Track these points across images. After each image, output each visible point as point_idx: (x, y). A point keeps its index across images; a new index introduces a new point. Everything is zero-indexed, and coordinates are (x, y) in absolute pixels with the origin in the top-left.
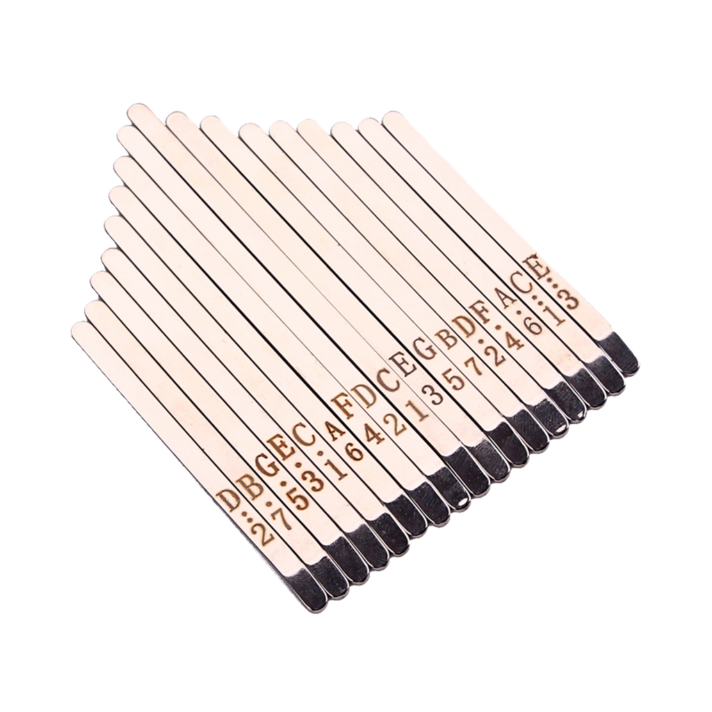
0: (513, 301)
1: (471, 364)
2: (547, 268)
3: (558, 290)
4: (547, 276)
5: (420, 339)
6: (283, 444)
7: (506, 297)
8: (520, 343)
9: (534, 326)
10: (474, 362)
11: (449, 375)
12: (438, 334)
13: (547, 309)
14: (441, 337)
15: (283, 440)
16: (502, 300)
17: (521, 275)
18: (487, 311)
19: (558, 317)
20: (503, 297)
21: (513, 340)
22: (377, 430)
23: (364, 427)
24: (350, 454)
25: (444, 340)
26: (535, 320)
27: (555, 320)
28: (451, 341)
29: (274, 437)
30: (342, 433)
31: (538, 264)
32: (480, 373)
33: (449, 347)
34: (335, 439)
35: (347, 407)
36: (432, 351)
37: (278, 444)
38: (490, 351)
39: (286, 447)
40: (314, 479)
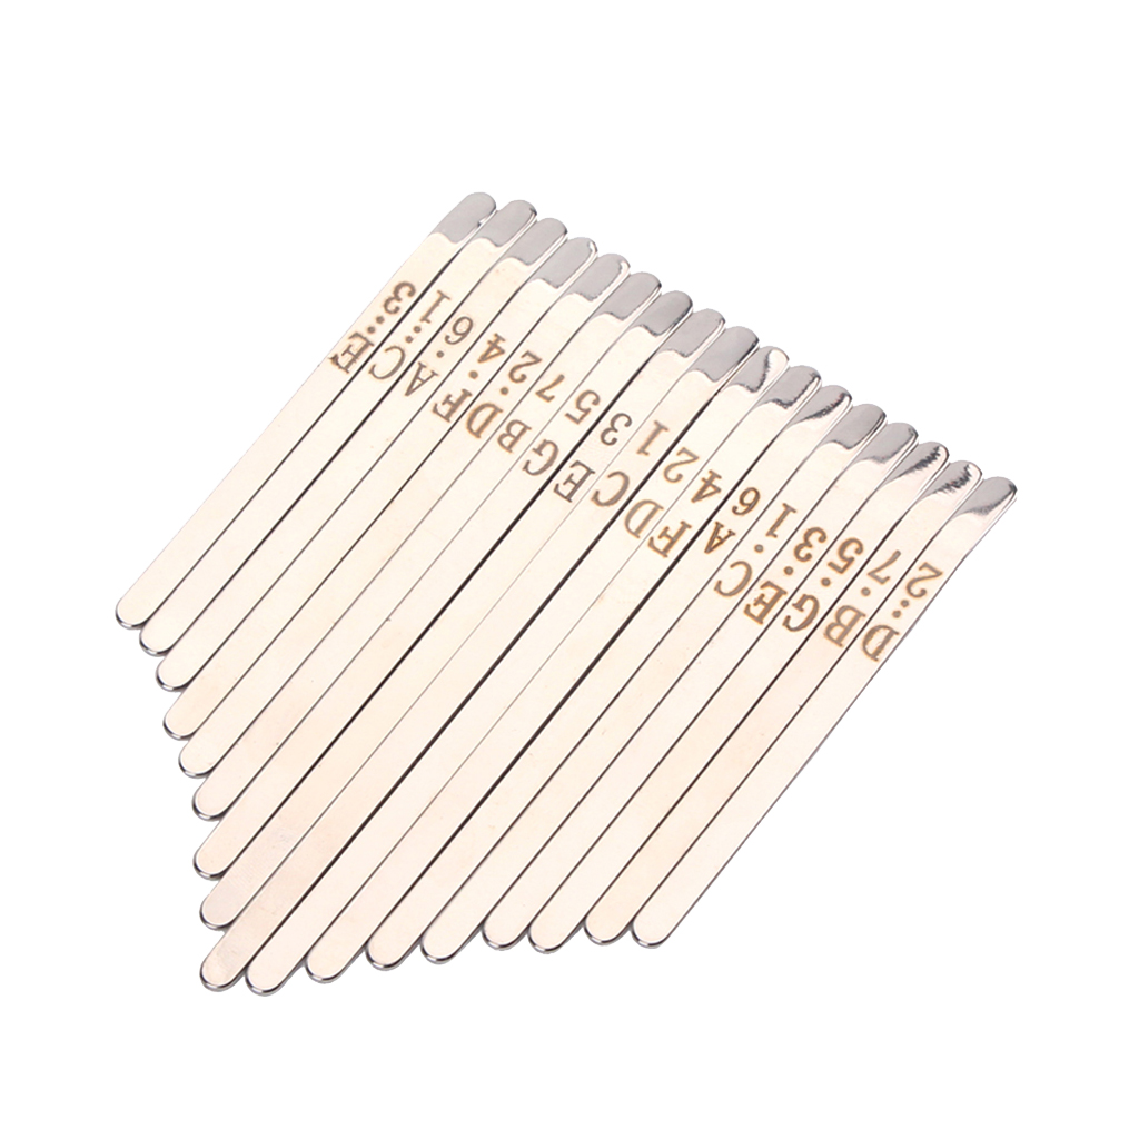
0: (422, 366)
1: (548, 393)
2: (351, 338)
3: (386, 315)
4: (365, 334)
5: (526, 468)
6: (760, 600)
7: (416, 377)
8: (493, 339)
9: (458, 330)
10: (544, 390)
11: (577, 414)
12: (509, 449)
13: (425, 319)
14: (512, 445)
15: (752, 602)
16: (424, 382)
17: (374, 366)
18: (449, 396)
19: (434, 301)
20: (418, 382)
21: (490, 350)
22: (698, 484)
23: (698, 503)
24: (751, 507)
25: (516, 439)
26: (448, 330)
27: (441, 303)
28: (516, 430)
29: (752, 616)
30: (719, 526)
31: (347, 351)
32: (561, 378)
33: (526, 428)
34: (731, 533)
35: (672, 533)
36: (542, 446)
37: (761, 607)
38: (517, 375)
39: (763, 596)
40: (807, 543)
